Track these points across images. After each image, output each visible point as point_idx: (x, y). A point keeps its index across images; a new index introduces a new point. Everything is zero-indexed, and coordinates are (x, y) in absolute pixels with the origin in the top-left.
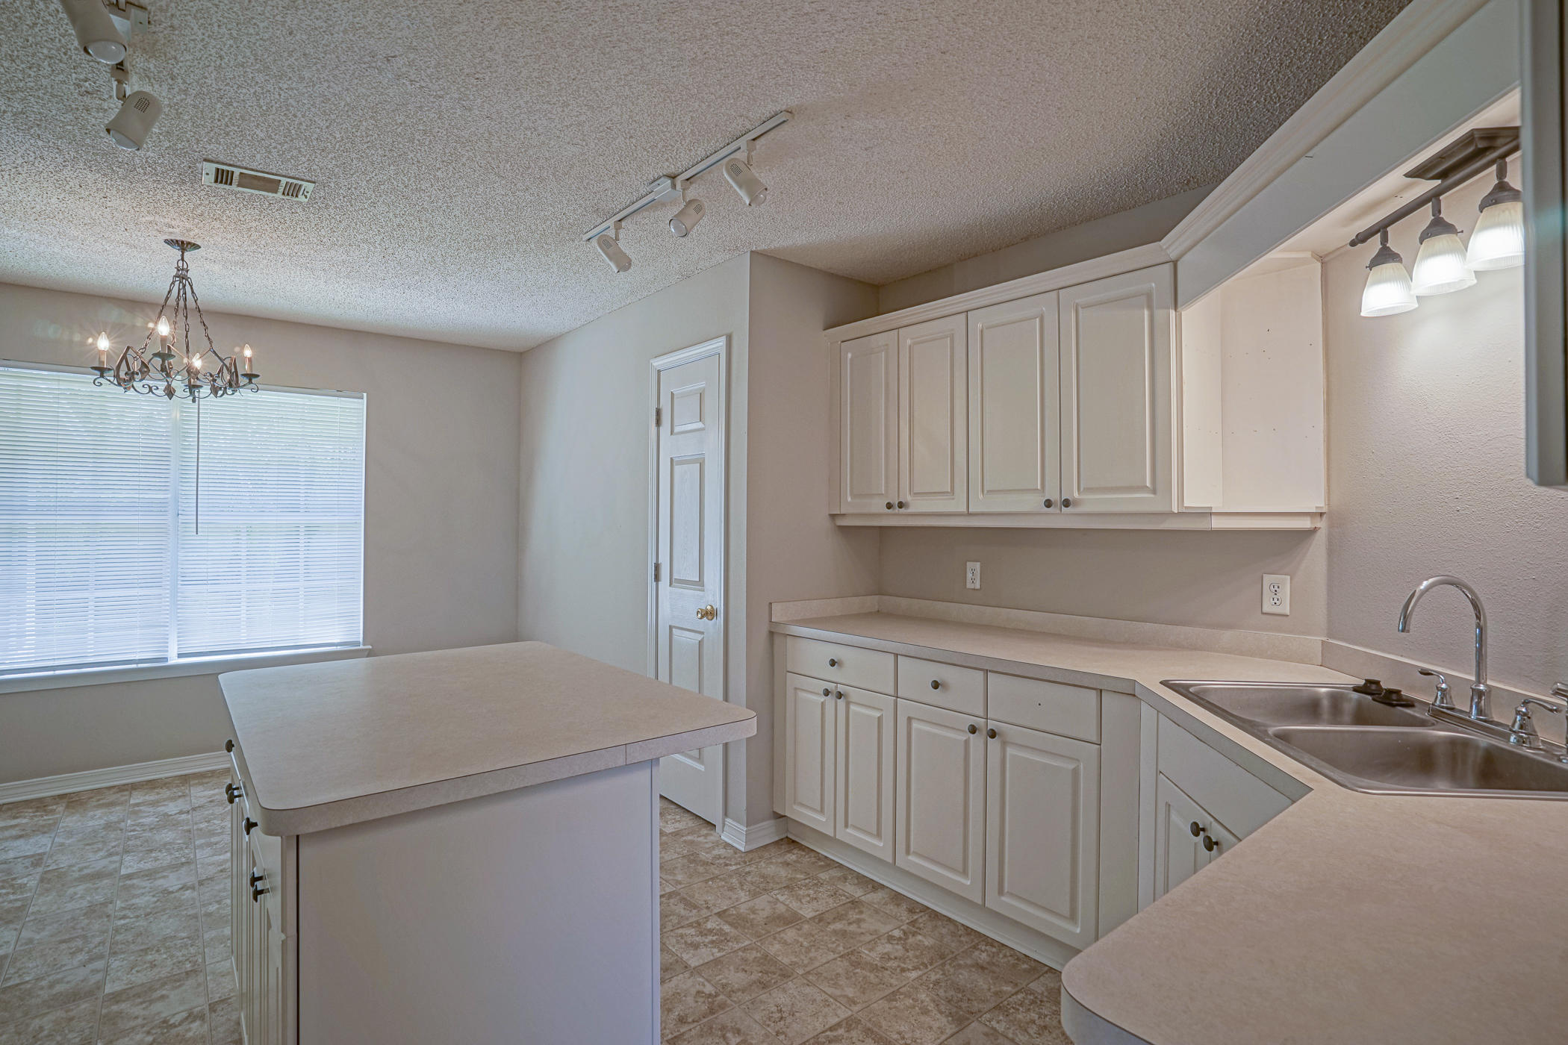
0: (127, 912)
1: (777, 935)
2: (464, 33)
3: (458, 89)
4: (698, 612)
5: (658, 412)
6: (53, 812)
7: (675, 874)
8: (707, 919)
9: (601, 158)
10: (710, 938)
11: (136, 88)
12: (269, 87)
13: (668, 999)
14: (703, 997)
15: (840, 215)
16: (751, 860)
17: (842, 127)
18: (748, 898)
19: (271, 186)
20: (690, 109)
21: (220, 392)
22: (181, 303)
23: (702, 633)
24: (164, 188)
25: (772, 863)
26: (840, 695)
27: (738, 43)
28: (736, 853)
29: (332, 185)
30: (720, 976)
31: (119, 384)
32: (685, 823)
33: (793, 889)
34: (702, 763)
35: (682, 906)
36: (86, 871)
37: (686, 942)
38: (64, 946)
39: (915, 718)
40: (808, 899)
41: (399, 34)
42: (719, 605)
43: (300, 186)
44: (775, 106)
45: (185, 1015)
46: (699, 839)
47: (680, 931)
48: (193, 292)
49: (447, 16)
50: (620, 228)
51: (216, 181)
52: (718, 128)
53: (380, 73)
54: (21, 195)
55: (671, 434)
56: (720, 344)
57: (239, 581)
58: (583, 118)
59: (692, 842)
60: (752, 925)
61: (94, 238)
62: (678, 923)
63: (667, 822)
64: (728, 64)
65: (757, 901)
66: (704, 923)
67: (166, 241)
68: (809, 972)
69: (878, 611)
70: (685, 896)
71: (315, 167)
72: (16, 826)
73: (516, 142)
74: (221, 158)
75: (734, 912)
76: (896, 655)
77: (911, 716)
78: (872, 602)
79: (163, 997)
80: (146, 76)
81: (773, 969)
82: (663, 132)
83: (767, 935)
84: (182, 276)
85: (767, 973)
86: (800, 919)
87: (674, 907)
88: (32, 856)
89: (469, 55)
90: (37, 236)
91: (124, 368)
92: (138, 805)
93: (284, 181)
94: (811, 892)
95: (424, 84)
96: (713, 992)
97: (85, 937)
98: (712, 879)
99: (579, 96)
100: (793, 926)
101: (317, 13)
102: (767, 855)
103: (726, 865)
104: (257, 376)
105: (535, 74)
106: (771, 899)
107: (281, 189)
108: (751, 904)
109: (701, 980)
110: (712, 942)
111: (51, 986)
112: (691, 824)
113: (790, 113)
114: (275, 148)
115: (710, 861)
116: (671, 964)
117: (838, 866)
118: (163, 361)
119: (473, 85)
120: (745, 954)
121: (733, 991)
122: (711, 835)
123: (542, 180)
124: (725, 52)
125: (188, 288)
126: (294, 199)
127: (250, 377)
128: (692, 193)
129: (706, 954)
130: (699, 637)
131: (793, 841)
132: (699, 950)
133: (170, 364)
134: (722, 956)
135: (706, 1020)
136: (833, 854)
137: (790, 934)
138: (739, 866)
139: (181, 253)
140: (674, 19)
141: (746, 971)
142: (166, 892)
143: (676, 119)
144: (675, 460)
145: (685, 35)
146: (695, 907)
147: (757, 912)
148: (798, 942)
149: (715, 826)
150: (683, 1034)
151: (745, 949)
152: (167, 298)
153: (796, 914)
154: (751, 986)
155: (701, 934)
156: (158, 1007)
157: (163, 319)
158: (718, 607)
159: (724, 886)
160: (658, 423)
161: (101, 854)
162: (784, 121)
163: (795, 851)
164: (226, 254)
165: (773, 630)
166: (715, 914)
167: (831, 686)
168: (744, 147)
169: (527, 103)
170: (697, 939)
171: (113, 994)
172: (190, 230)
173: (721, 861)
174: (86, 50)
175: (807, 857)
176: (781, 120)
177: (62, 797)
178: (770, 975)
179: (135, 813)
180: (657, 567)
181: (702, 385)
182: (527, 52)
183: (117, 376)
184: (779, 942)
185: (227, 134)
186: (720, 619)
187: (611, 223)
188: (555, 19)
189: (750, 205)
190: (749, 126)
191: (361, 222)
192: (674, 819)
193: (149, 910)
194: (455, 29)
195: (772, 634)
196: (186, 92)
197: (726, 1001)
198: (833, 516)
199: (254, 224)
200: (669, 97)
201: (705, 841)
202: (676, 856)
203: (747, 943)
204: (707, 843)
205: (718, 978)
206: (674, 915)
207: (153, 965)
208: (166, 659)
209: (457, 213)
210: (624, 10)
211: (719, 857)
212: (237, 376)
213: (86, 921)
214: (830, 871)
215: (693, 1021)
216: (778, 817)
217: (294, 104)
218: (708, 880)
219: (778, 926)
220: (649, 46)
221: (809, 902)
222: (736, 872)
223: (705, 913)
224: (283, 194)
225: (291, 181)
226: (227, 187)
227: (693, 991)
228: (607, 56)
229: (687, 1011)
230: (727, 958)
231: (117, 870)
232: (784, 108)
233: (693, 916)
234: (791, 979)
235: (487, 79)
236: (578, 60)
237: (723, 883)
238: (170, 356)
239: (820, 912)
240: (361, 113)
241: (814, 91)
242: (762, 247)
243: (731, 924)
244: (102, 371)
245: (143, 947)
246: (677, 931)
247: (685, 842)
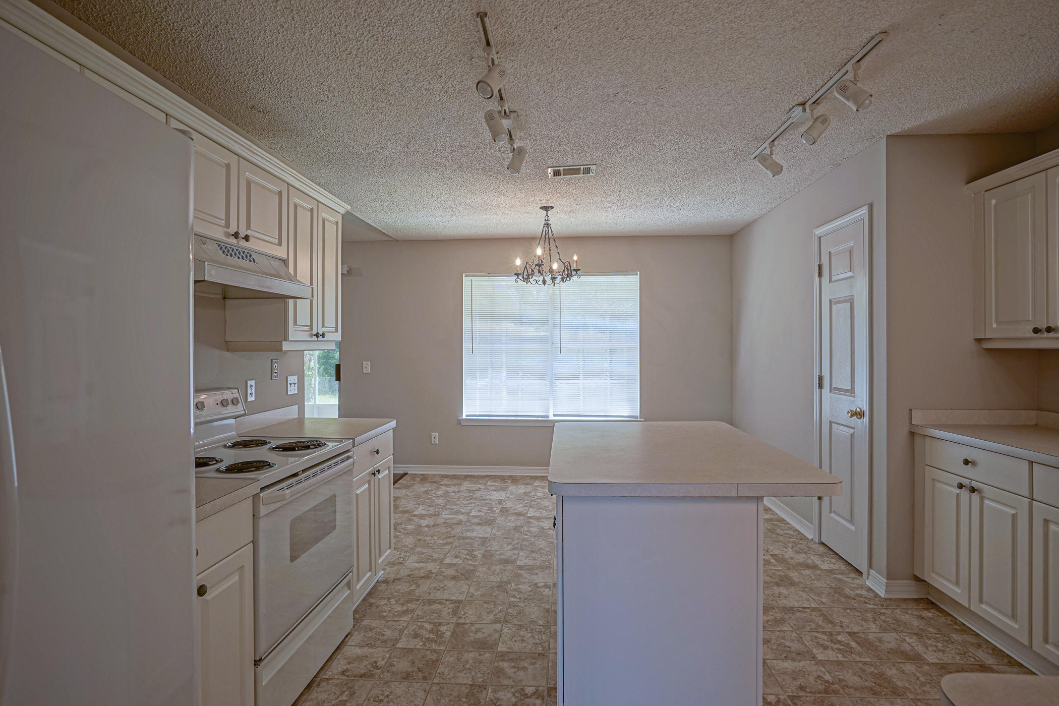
0: (527, 533)
1: (897, 664)
2: (649, 69)
3: (653, 97)
4: (848, 412)
5: (820, 267)
6: (507, 482)
7: (821, 598)
8: (839, 633)
9: (748, 107)
10: (838, 646)
11: (518, 145)
12: (567, 127)
13: (795, 672)
14: (821, 680)
15: (965, 87)
16: (889, 605)
17: (940, 25)
18: (877, 630)
19: (577, 171)
20: (801, 59)
21: (565, 280)
22: (547, 236)
23: (854, 428)
24: (535, 184)
25: (907, 613)
26: (973, 490)
27: (824, 6)
28: (876, 597)
29: (604, 163)
30: (839, 673)
31: (524, 281)
32: (838, 566)
33: (922, 637)
34: (853, 525)
35: (822, 619)
36: (515, 511)
37: (818, 643)
38: (505, 540)
39: (1052, 521)
40: (935, 648)
41: (617, 82)
42: (866, 408)
43: (590, 168)
44: (870, 33)
45: (543, 584)
46: (847, 579)
47: (815, 634)
48: (551, 231)
49: (638, 64)
50: (774, 146)
51: (554, 176)
52: (827, 63)
53: (613, 103)
54: (488, 200)
55: (830, 282)
56: (864, 211)
57: (579, 378)
58: (729, 88)
59: (840, 580)
60: (876, 649)
61: (514, 213)
62: (816, 629)
63: (824, 562)
64: (820, 22)
65: (885, 635)
66: (836, 635)
67: (540, 208)
68: (919, 700)
69: (1036, 425)
70: (826, 613)
71: (594, 157)
72: (495, 485)
73: (693, 114)
74: (555, 164)
75: (863, 636)
76: (1031, 463)
77: (1048, 518)
78: (1030, 416)
79: (537, 574)
80: (521, 139)
81: (886, 684)
82: (786, 79)
83: (886, 661)
84: (547, 224)
85: (879, 685)
86: (923, 660)
87: (815, 618)
88: (499, 499)
89: (654, 79)
90: (495, 216)
91: (526, 273)
92: (537, 486)
93: (582, 167)
94: (940, 645)
95: (635, 101)
96: (831, 681)
97: (512, 539)
98: (850, 609)
99: (723, 77)
100: (914, 663)
101: (579, 86)
102: (904, 605)
103: (866, 603)
104: (579, 270)
105: (693, 75)
106: (899, 638)
107: (582, 172)
108: (880, 635)
109: (823, 669)
110: (839, 649)
111: (500, 555)
112: (843, 567)
113: (885, 32)
114: (575, 153)
115: (852, 597)
116: (803, 652)
117: (975, 635)
118: (539, 267)
119: (660, 92)
120: (864, 667)
121: (847, 687)
122: (858, 579)
123: (715, 130)
124: (815, 15)
125: (550, 229)
126: (588, 175)
127: (576, 270)
128: (820, 110)
129: (831, 655)
130: (852, 431)
131: (933, 603)
132: (826, 651)
133: (542, 269)
134: (844, 661)
135: (819, 695)
136: (970, 623)
137: (909, 667)
138: (876, 607)
139: (546, 212)
140: (770, 11)
141: (862, 678)
142: (543, 528)
143: (793, 68)
144: (833, 300)
145: (782, 18)
146: (831, 623)
147: (884, 642)
148: (915, 675)
149: (862, 573)
150: (800, 697)
151: (865, 663)
152: (542, 236)
153: (920, 655)
154: (863, 688)
155: (832, 641)
156: (534, 577)
157: (539, 247)
158: (865, 409)
159: (859, 617)
160: (820, 274)
161: (522, 505)
162: (881, 41)
163: (932, 611)
164: (565, 208)
165: (912, 431)
166: (847, 632)
167: (965, 482)
168: (850, 70)
169: (693, 91)
170: (828, 643)
171: (519, 565)
172: (548, 201)
173: (861, 599)
174: (495, 141)
175: (943, 618)
176: (877, 41)
177: (511, 476)
178: (882, 687)
179: (535, 489)
180: (821, 378)
181: (851, 244)
182: (685, 65)
183: (523, 277)
184: (897, 669)
185: (555, 153)
186: (866, 419)
187: (767, 144)
188: (695, 43)
189: (857, 110)
190: (853, 54)
191: (622, 178)
192: (831, 561)
193: (535, 535)
194: (644, 68)
195: (912, 434)
196: (536, 140)
197: (839, 690)
198: (979, 341)
199: (574, 191)
200: (783, 57)
201: (852, 582)
202: (826, 585)
203: (867, 660)
204: (853, 583)
205: (837, 673)
206: (813, 623)
207: (534, 559)
208: (548, 417)
209: (671, 161)
210: (736, 20)
211: (861, 596)
212: (571, 271)
213: (514, 532)
214: (964, 636)
215: (810, 692)
216: (917, 579)
217: (579, 130)
218: (848, 608)
219: (900, 658)
220: (759, 34)
221: (935, 652)
222: (873, 610)
223: (838, 629)
224: (583, 174)
225: (585, 167)
226: (559, 177)
227: (815, 674)
228: (734, 49)
229: (807, 685)
230: (849, 663)
231: (526, 514)
232: (878, 31)
233: (828, 628)
234: (901, 697)
235: (667, 87)
236: (716, 58)
237: (859, 614)
238: (542, 265)
239: (944, 662)
240: (609, 125)
241: (901, 11)
242: (896, 130)
243: (858, 644)
244: (517, 275)
245: (532, 550)
246: (812, 633)
247: (835, 578)
